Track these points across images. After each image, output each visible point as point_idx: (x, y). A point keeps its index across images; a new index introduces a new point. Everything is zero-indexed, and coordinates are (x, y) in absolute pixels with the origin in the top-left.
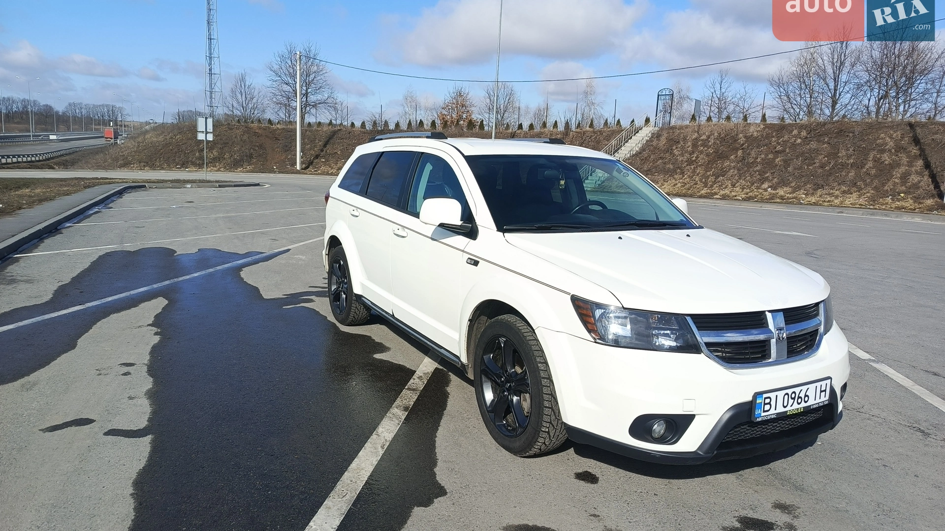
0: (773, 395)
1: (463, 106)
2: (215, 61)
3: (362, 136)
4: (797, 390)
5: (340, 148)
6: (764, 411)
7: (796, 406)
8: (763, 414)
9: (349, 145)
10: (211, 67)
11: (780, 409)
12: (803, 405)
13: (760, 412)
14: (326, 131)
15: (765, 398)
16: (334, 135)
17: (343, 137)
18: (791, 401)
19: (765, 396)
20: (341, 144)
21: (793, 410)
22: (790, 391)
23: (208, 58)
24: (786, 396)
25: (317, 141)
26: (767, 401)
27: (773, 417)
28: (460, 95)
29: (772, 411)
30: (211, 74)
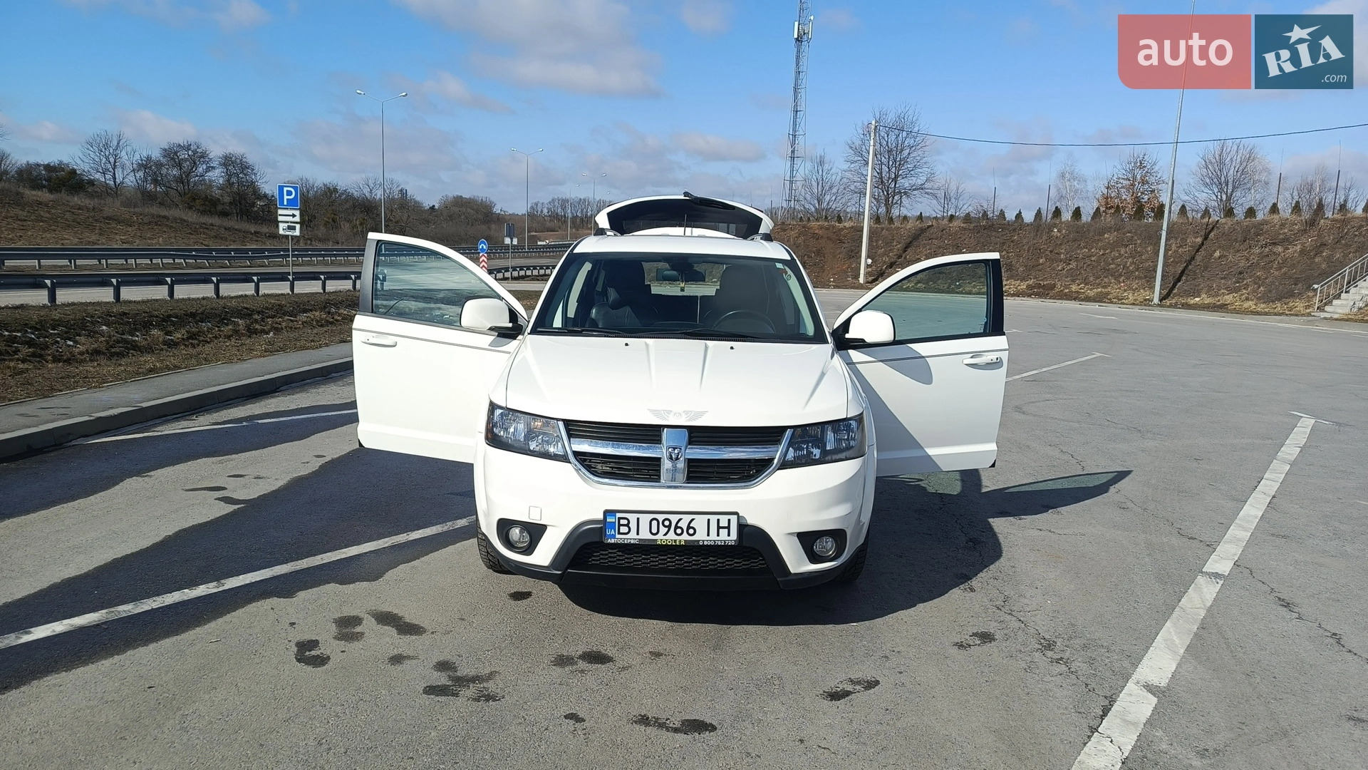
0: (632, 518)
1: (1144, 182)
2: (800, 140)
3: (961, 234)
4: (674, 518)
5: (925, 253)
6: (619, 533)
7: (671, 536)
8: (618, 536)
9: (940, 247)
10: (794, 148)
11: (645, 535)
12: (685, 537)
13: (613, 532)
14: (910, 229)
15: (620, 519)
16: (920, 235)
17: (934, 236)
18: (663, 530)
19: (618, 515)
20: (928, 247)
21: (667, 540)
22: (661, 517)
23: (791, 136)
24: (654, 523)
25: (895, 244)
26: (625, 522)
27: (632, 541)
28: (1142, 166)
29: (633, 535)
30: (793, 158)
